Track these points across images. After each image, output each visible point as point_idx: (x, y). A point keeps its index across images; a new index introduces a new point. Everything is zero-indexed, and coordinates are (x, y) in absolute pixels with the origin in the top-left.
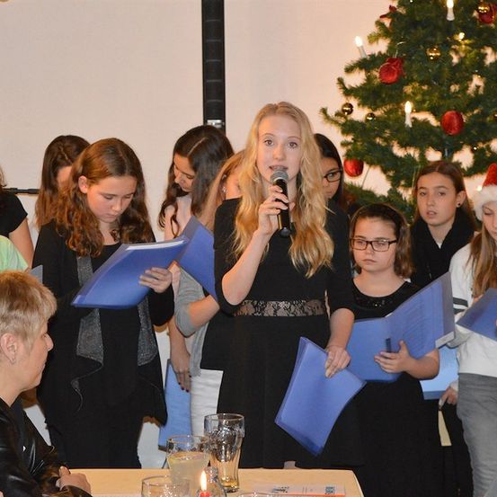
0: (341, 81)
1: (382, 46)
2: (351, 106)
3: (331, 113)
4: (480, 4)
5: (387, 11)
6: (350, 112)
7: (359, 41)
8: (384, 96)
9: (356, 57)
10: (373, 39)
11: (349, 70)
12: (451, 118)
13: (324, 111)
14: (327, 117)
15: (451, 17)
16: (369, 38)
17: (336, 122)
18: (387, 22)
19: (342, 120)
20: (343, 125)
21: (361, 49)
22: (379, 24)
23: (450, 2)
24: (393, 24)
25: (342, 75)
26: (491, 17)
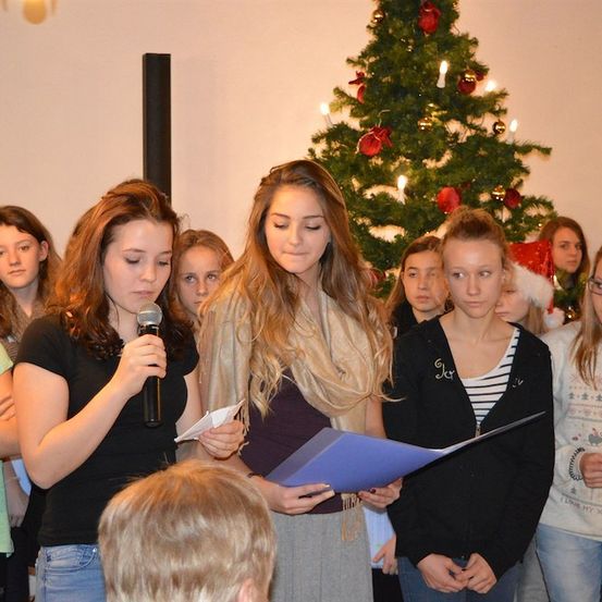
1: (345, 116)
4: (467, 72)
5: (354, 78)
7: (325, 109)
8: (363, 169)
9: (323, 128)
10: (335, 108)
11: (316, 140)
12: (449, 196)
15: (441, 84)
16: (330, 106)
18: (353, 91)
21: (327, 118)
22: (339, 92)
23: (444, 67)
24: (361, 90)
25: (312, 145)
26: (472, 86)
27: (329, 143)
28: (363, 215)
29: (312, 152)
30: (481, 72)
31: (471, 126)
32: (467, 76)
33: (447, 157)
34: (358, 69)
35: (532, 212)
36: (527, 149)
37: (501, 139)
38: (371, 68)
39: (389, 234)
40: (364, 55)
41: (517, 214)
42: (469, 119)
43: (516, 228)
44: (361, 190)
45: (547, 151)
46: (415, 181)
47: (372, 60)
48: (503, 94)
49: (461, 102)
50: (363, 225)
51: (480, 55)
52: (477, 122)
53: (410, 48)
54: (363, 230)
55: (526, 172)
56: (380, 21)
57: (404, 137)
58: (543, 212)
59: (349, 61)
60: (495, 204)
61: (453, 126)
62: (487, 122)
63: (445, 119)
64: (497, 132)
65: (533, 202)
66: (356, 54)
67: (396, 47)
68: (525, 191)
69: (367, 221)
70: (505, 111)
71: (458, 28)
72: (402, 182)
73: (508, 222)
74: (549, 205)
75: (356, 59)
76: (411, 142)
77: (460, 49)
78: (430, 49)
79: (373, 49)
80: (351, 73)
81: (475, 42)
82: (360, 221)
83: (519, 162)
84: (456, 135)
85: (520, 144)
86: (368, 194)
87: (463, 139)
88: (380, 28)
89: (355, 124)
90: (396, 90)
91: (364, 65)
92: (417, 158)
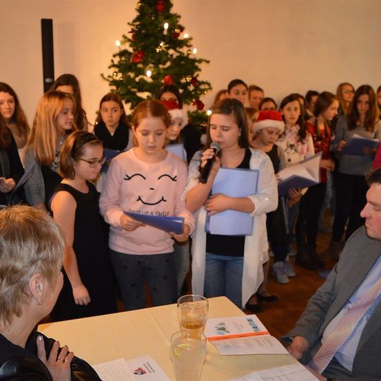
1: (128, 47)
3: (106, 76)
4: (176, 28)
5: (130, 30)
7: (118, 43)
9: (117, 51)
10: (123, 43)
11: (114, 56)
13: (102, 75)
14: (104, 78)
15: (165, 33)
16: (121, 42)
17: (108, 80)
18: (130, 36)
19: (111, 79)
20: (111, 82)
21: (119, 47)
22: (124, 36)
23: (166, 26)
24: (133, 36)
25: (112, 58)
26: (178, 35)
27: (120, 57)
28: (135, 88)
29: (112, 61)
30: (182, 29)
31: (178, 52)
32: (176, 30)
33: (168, 64)
34: (132, 27)
35: (202, 87)
36: (200, 61)
37: (191, 57)
38: (137, 27)
39: (144, 95)
40: (134, 21)
41: (197, 88)
42: (178, 49)
43: (196, 93)
44: (134, 78)
45: (208, 62)
46: (155, 73)
47: (138, 23)
48: (191, 39)
49: (174, 41)
50: (134, 92)
51: (181, 22)
52: (181, 50)
53: (153, 18)
54: (134, 94)
55: (200, 70)
56: (141, 7)
57: (150, 55)
58: (207, 87)
59: (129, 24)
60: (188, 84)
61: (171, 52)
62: (184, 50)
63: (168, 48)
64: (188, 54)
65: (203, 83)
66: (131, 21)
67: (147, 17)
68: (199, 79)
69: (136, 90)
70: (191, 46)
71: (173, 11)
72: (149, 73)
73: (193, 91)
74: (209, 84)
75: (131, 23)
76: (153, 57)
77: (173, 19)
78: (161, 18)
79: (138, 19)
80: (129, 28)
81: (179, 17)
82: (133, 90)
83: (197, 67)
84: (172, 55)
85: (197, 59)
86: (137, 79)
87: (174, 57)
88: (140, 10)
89: (131, 50)
90: (147, 36)
91: (134, 25)
92: (156, 64)
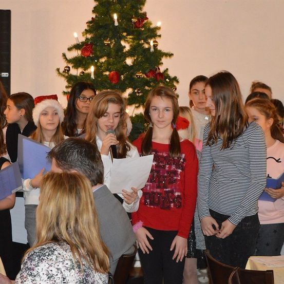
0: (64, 55)
2: (69, 68)
3: (61, 71)
4: (133, 18)
6: (69, 71)
12: (113, 75)
13: (58, 70)
14: (59, 73)
15: (116, 24)
16: (82, 33)
17: (64, 76)
19: (67, 75)
20: (67, 77)
21: (77, 39)
23: (115, 16)
25: (65, 52)
45: (171, 55)
48: (158, 28)
57: (98, 48)
64: (154, 46)
70: (160, 36)
